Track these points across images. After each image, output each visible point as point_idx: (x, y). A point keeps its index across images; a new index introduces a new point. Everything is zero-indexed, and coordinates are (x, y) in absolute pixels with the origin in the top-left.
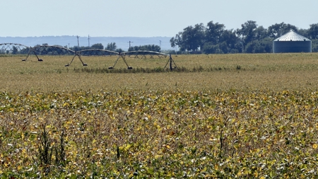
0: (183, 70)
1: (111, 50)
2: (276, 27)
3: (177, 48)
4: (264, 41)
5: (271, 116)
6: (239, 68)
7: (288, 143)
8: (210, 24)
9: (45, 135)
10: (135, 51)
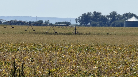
0: (81, 34)
1: (47, 24)
2: (126, 15)
3: (79, 23)
4: (120, 21)
5: (123, 57)
6: (108, 34)
7: (131, 70)
8: (95, 12)
9: (14, 63)
10: (58, 24)
